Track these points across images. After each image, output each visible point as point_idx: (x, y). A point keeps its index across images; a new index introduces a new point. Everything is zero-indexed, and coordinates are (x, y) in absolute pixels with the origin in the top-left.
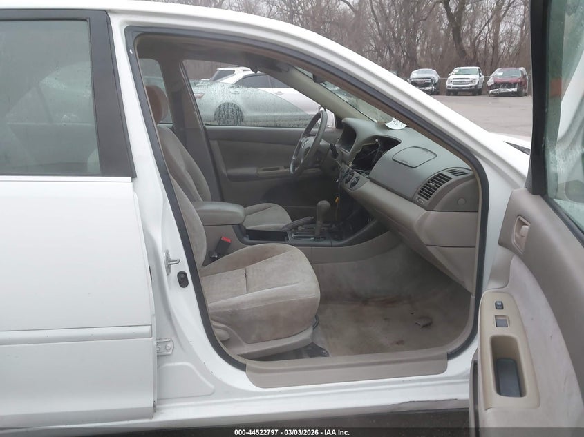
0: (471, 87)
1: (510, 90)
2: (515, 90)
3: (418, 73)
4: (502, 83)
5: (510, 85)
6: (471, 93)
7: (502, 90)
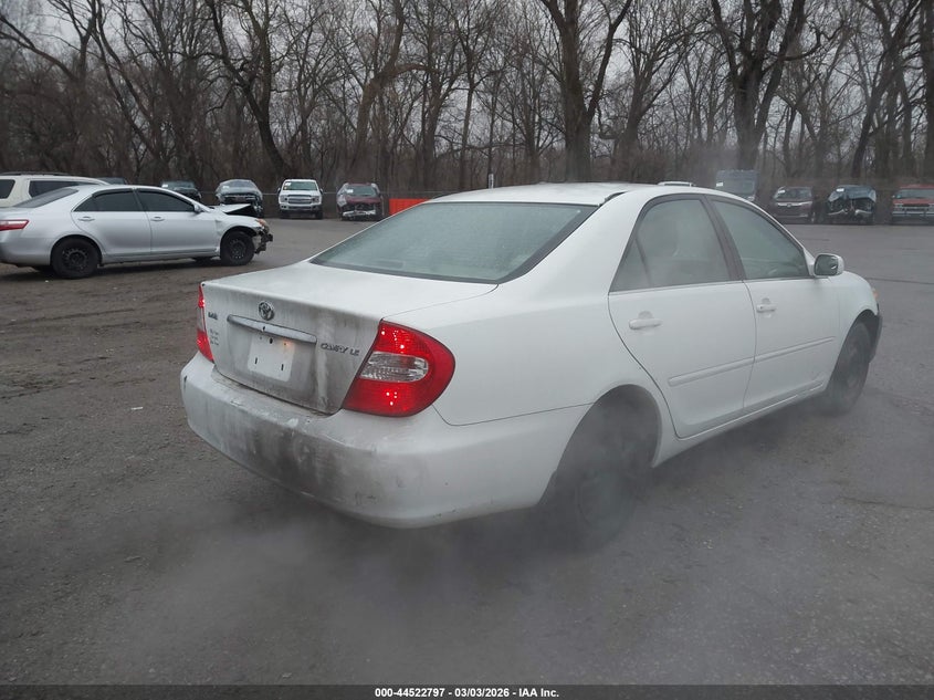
0: (314, 207)
1: (367, 213)
2: (373, 212)
3: (230, 185)
4: (357, 203)
5: (367, 206)
6: (314, 216)
7: (358, 213)
